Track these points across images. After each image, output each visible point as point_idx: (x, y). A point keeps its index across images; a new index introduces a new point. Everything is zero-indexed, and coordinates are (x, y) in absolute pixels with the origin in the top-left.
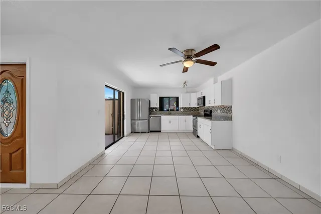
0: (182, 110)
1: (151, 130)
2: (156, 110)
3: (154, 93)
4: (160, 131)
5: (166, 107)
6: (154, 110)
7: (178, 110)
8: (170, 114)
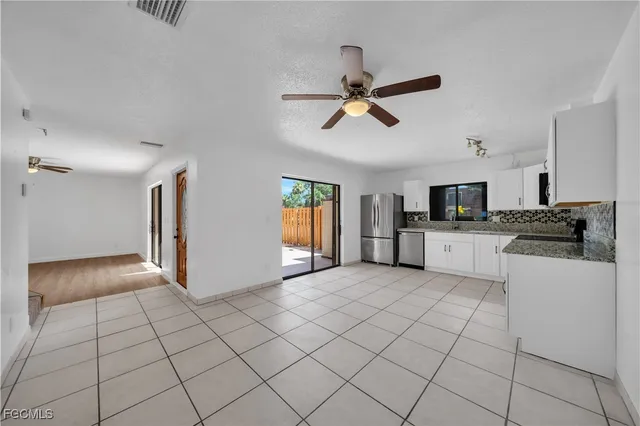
0: (496, 219)
1: (401, 261)
2: (420, 219)
3: (414, 179)
4: (422, 268)
5: (450, 210)
6: (416, 218)
7: (485, 219)
8: (456, 228)
